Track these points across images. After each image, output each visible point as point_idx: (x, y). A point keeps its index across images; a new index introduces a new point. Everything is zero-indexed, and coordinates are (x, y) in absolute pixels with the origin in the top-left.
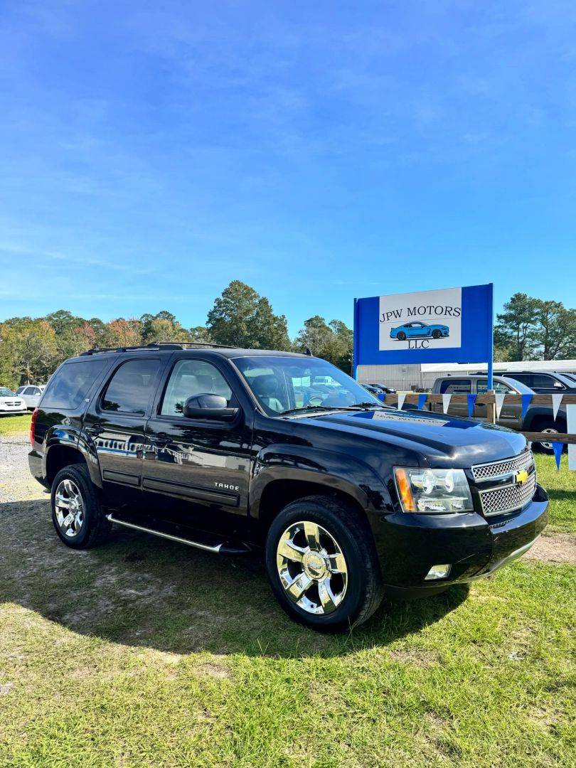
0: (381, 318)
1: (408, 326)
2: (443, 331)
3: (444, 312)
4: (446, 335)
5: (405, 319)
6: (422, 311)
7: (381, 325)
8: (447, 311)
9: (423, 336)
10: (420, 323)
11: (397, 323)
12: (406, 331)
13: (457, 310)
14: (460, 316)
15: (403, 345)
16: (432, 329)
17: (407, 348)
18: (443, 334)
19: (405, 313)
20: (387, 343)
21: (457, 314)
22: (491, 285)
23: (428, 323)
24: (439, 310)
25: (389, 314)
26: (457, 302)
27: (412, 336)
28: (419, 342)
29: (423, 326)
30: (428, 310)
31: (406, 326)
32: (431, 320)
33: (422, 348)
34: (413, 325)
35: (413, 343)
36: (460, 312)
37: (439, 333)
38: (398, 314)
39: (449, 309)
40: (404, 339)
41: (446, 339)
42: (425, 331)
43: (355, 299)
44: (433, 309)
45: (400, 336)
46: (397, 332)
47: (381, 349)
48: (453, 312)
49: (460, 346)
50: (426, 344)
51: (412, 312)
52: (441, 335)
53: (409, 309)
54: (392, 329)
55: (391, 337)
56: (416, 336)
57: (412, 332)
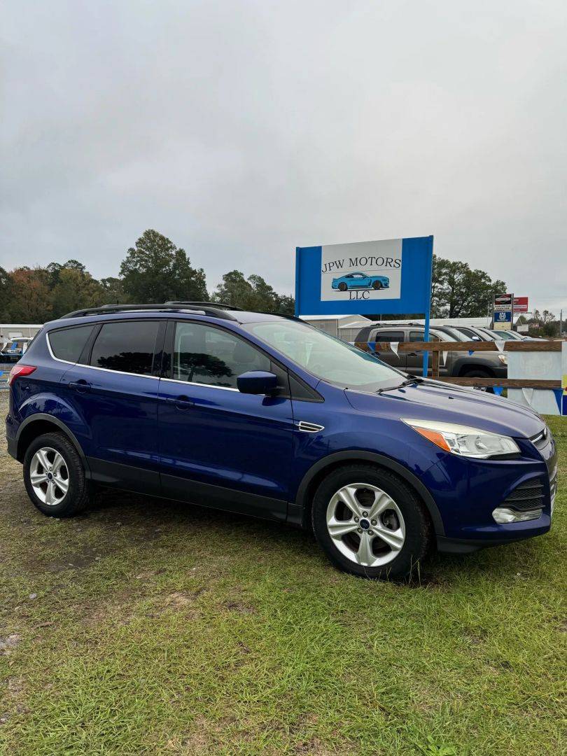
0: (323, 268)
1: (350, 276)
2: (383, 283)
3: (385, 263)
4: (387, 286)
5: (347, 270)
6: (363, 261)
7: (323, 276)
8: (387, 262)
9: (364, 287)
10: (361, 274)
11: (339, 273)
12: (349, 282)
13: (398, 261)
14: (400, 268)
15: (344, 296)
16: (373, 280)
17: (348, 299)
19: (347, 263)
20: (328, 294)
21: (397, 265)
22: (431, 237)
23: (370, 274)
24: (380, 261)
25: (331, 265)
26: (398, 254)
27: (353, 287)
28: (360, 293)
29: (365, 277)
30: (369, 261)
31: (348, 277)
32: (372, 271)
33: (362, 299)
34: (355, 276)
35: (354, 294)
36: (401, 263)
37: (379, 284)
38: (340, 265)
39: (389, 261)
40: (346, 290)
41: (387, 289)
42: (365, 282)
43: (297, 248)
44: (374, 260)
45: (342, 287)
46: (339, 282)
47: (323, 299)
48: (393, 263)
49: (399, 297)
50: (367, 295)
51: (354, 262)
52: (382, 286)
53: (351, 259)
54: (334, 279)
55: (333, 288)
56: (357, 287)
57: (353, 283)
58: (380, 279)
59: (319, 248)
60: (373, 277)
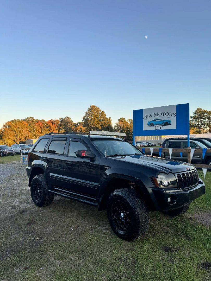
0: (144, 118)
1: (155, 120)
2: (169, 123)
4: (170, 124)
5: (154, 118)
6: (160, 114)
7: (144, 120)
8: (170, 114)
9: (161, 125)
11: (151, 119)
12: (154, 123)
15: (153, 128)
16: (165, 122)
17: (154, 129)
18: (169, 124)
19: (153, 115)
20: (146, 128)
21: (174, 115)
22: (188, 104)
24: (167, 114)
25: (147, 116)
26: (174, 111)
27: (156, 125)
28: (159, 127)
29: (161, 120)
30: (163, 114)
31: (154, 121)
32: (164, 118)
33: (160, 129)
34: (157, 120)
35: (157, 127)
36: (176, 115)
37: (167, 123)
38: (151, 116)
39: (171, 114)
40: (153, 126)
41: (170, 125)
42: (161, 123)
43: (134, 110)
44: (165, 114)
45: (152, 125)
46: (151, 123)
47: (144, 130)
48: (173, 115)
49: (176, 128)
50: (162, 128)
51: (156, 115)
52: (168, 124)
53: (155, 114)
54: (148, 122)
55: (148, 125)
56: (158, 125)
57: (156, 123)
58: (167, 121)
59: (142, 110)
60: (164, 120)
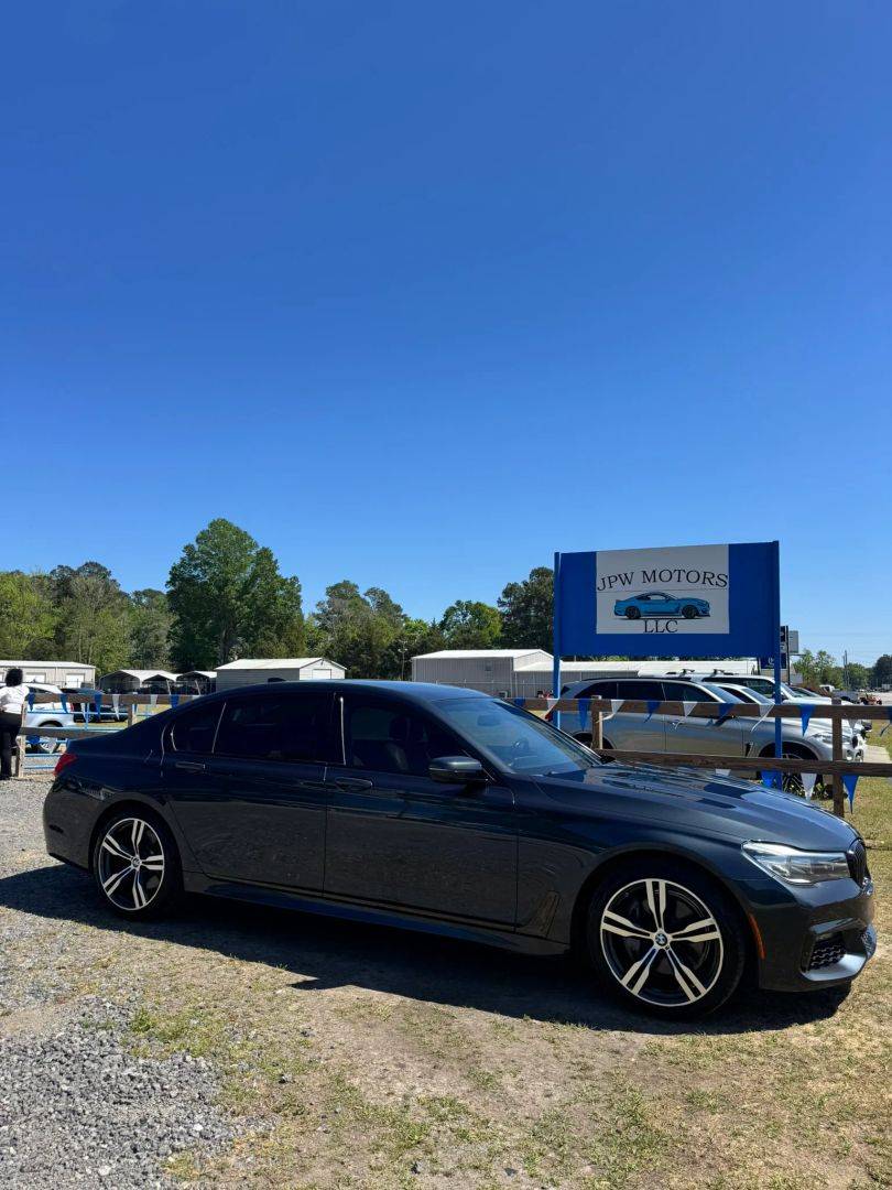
0: (599, 584)
1: (644, 598)
2: (699, 608)
3: (702, 577)
4: (706, 614)
5: (639, 587)
6: (666, 576)
7: (600, 596)
8: (705, 578)
9: (669, 615)
10: (663, 595)
11: (627, 593)
12: (643, 607)
13: (723, 577)
14: (728, 586)
15: (635, 627)
16: (683, 605)
17: (642, 631)
18: (700, 613)
19: (638, 577)
20: (608, 622)
21: (722, 584)
22: (775, 544)
23: (678, 595)
24: (693, 577)
25: (613, 579)
26: (722, 567)
27: (650, 613)
28: (662, 624)
29: (668, 599)
30: (675, 575)
31: (641, 598)
32: (681, 591)
33: (666, 632)
34: (653, 598)
35: (651, 625)
36: (727, 581)
37: (693, 610)
38: (626, 580)
39: (709, 576)
40: (638, 618)
41: (705, 619)
42: (672, 608)
43: (557, 554)
44: (683, 575)
45: (631, 611)
46: (629, 604)
47: (597, 631)
48: (715, 579)
49: (728, 632)
50: (673, 627)
51: (650, 576)
52: (698, 614)
53: (644, 572)
54: (618, 602)
55: (616, 614)
56: (657, 614)
57: (650, 608)
58: (695, 604)
59: (591, 556)
60: (683, 599)
